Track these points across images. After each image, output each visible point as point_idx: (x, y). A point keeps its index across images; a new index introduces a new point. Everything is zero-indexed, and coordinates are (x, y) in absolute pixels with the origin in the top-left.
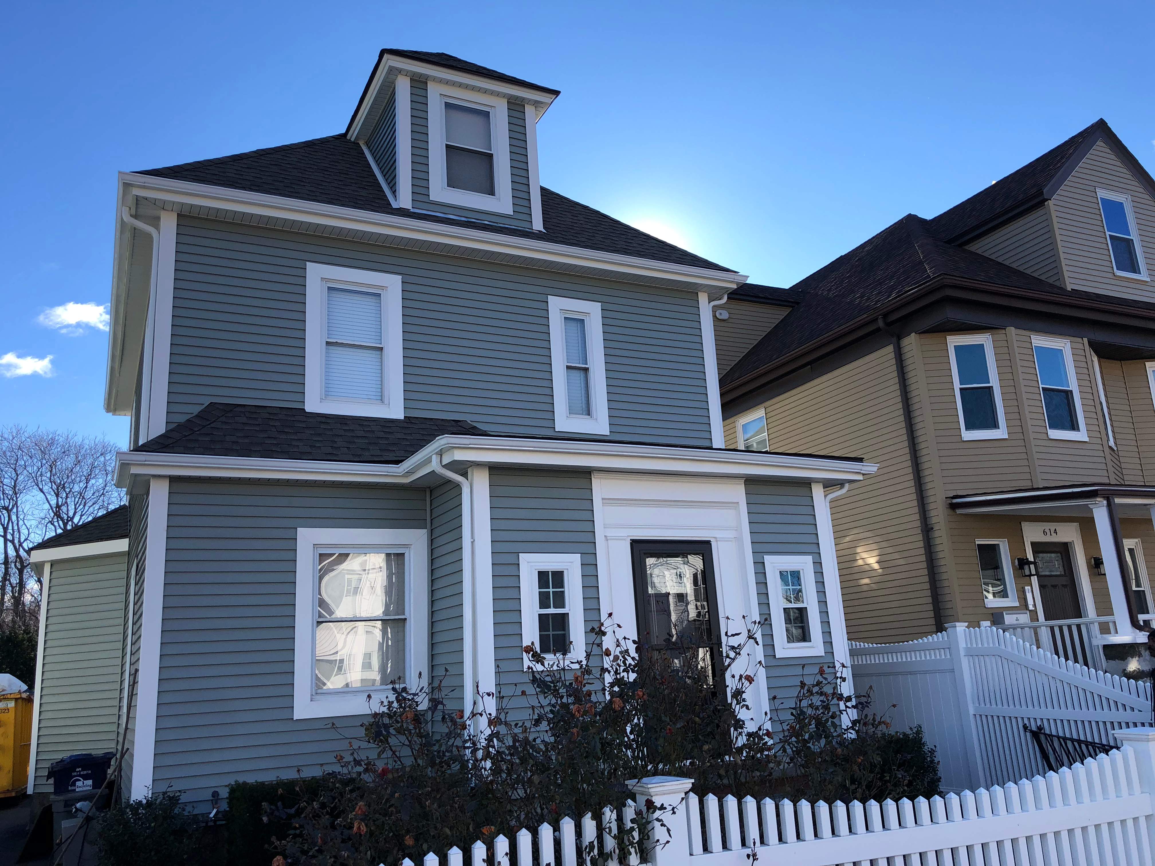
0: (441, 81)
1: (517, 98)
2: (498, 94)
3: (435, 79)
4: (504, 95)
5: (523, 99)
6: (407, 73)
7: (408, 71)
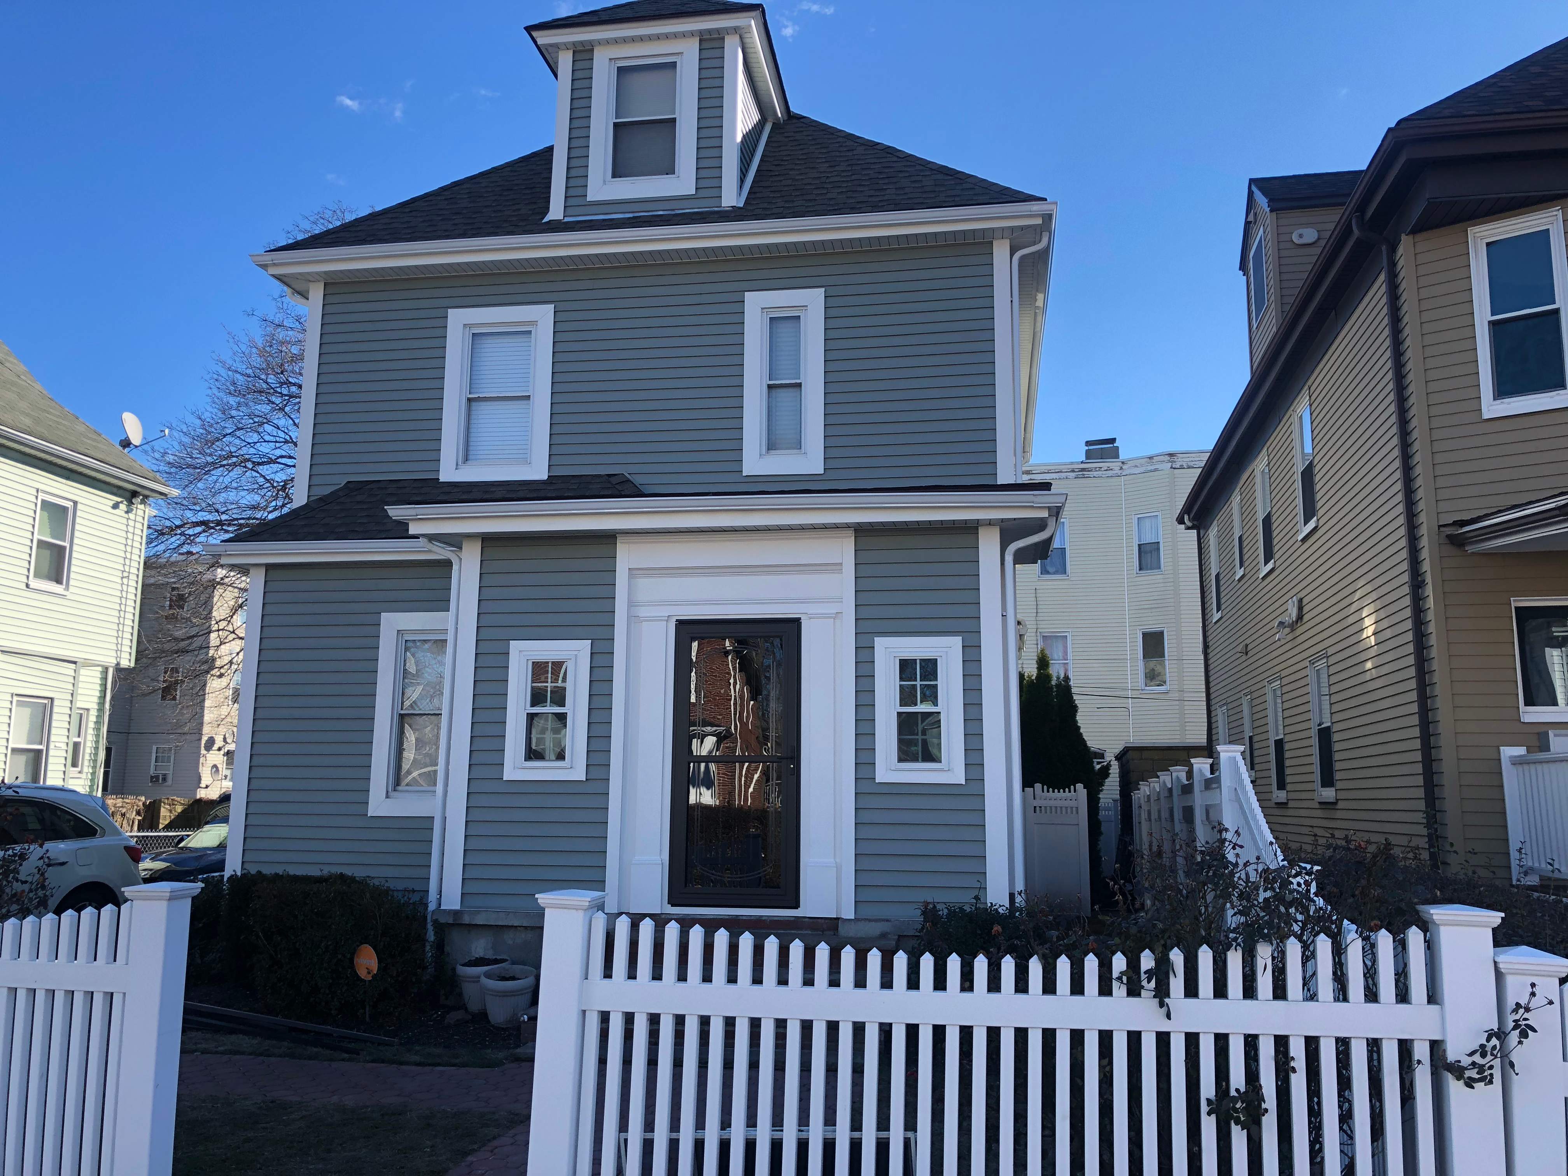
0: (608, 42)
1: (709, 31)
2: (684, 35)
3: (600, 42)
4: (692, 34)
5: (718, 31)
6: (566, 46)
7: (565, 44)
